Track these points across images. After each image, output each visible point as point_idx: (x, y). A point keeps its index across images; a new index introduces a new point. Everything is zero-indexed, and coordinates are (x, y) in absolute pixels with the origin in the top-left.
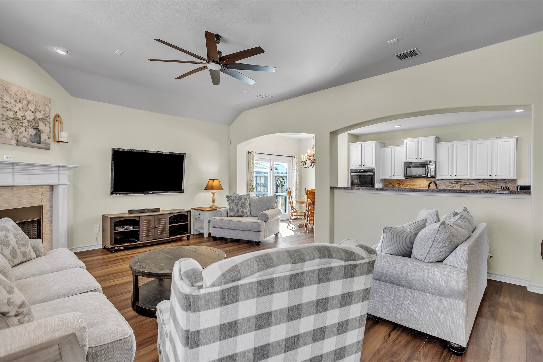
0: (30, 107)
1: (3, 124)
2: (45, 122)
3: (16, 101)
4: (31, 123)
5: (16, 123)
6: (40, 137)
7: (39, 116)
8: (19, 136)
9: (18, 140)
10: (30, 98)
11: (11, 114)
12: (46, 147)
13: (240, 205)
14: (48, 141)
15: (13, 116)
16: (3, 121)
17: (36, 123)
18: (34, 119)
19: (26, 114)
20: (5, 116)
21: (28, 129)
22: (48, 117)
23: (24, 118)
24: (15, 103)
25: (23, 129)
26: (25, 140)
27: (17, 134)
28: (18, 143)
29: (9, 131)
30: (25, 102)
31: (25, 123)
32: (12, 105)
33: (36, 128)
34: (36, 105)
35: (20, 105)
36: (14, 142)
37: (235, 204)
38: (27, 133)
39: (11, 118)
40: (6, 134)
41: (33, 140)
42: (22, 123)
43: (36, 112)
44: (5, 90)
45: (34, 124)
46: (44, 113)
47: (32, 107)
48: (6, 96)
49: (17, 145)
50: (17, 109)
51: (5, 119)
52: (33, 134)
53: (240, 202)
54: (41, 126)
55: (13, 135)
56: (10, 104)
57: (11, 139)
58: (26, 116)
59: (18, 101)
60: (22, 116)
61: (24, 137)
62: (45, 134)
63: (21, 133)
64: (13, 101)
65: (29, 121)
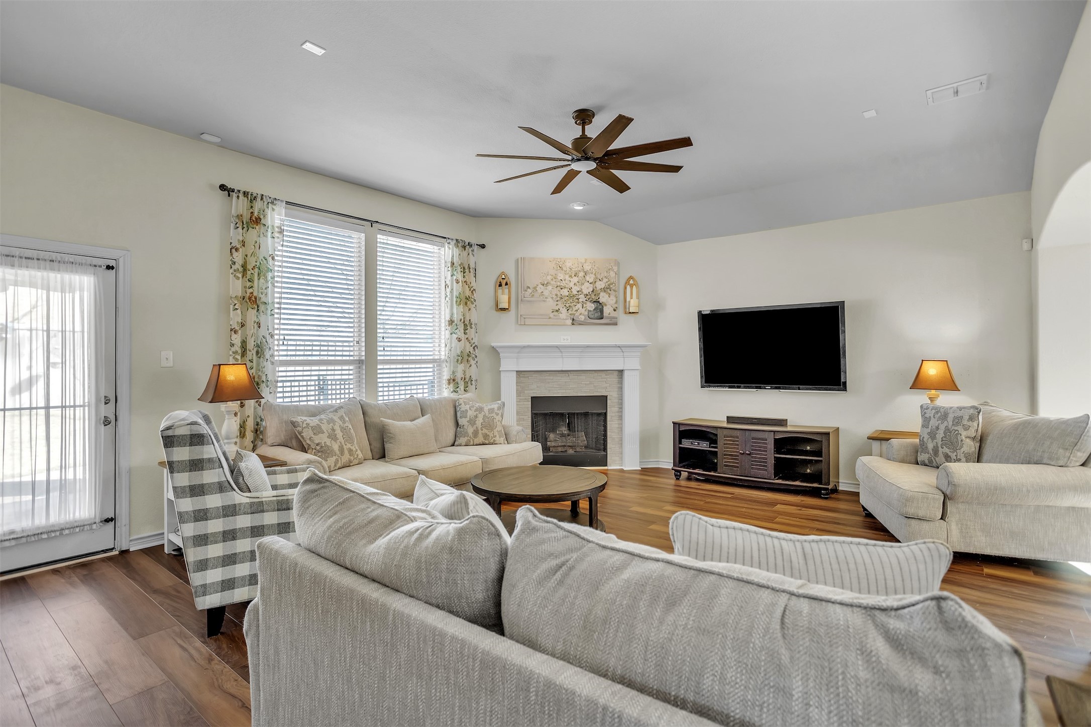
0: (588, 278)
1: (557, 305)
2: (609, 292)
3: (571, 276)
4: (588, 297)
5: (571, 300)
6: (602, 311)
7: (600, 285)
8: (574, 314)
9: (573, 320)
10: (587, 267)
11: (565, 292)
12: (611, 322)
13: (940, 434)
14: (613, 314)
15: (567, 294)
16: (557, 301)
17: (595, 295)
18: (593, 291)
19: (583, 287)
20: (559, 296)
21: (586, 303)
22: (612, 284)
23: (580, 293)
24: (569, 279)
25: (579, 306)
26: (582, 318)
27: (572, 312)
28: (574, 322)
29: (564, 310)
30: (581, 274)
31: (582, 298)
32: (566, 282)
33: (597, 302)
34: (595, 274)
35: (575, 280)
36: (569, 322)
37: (931, 430)
38: (584, 309)
39: (565, 296)
40: (560, 314)
41: (593, 316)
42: (578, 299)
43: (595, 282)
44: (559, 268)
45: (593, 297)
46: (607, 280)
47: (590, 278)
48: (559, 275)
49: (573, 324)
50: (572, 285)
51: (559, 299)
52: (592, 309)
53: (942, 427)
54: (603, 298)
55: (568, 315)
56: (564, 282)
57: (566, 319)
58: (583, 291)
59: (573, 275)
60: (578, 292)
61: (580, 314)
62: (608, 306)
63: (577, 311)
64: (567, 277)
65: (587, 295)
